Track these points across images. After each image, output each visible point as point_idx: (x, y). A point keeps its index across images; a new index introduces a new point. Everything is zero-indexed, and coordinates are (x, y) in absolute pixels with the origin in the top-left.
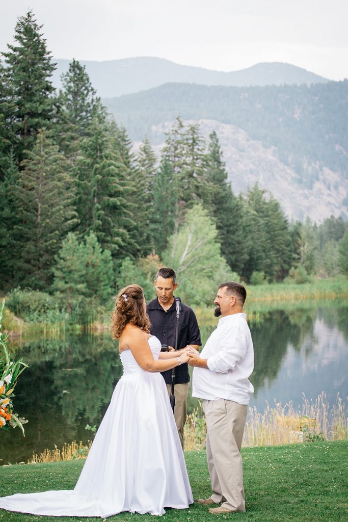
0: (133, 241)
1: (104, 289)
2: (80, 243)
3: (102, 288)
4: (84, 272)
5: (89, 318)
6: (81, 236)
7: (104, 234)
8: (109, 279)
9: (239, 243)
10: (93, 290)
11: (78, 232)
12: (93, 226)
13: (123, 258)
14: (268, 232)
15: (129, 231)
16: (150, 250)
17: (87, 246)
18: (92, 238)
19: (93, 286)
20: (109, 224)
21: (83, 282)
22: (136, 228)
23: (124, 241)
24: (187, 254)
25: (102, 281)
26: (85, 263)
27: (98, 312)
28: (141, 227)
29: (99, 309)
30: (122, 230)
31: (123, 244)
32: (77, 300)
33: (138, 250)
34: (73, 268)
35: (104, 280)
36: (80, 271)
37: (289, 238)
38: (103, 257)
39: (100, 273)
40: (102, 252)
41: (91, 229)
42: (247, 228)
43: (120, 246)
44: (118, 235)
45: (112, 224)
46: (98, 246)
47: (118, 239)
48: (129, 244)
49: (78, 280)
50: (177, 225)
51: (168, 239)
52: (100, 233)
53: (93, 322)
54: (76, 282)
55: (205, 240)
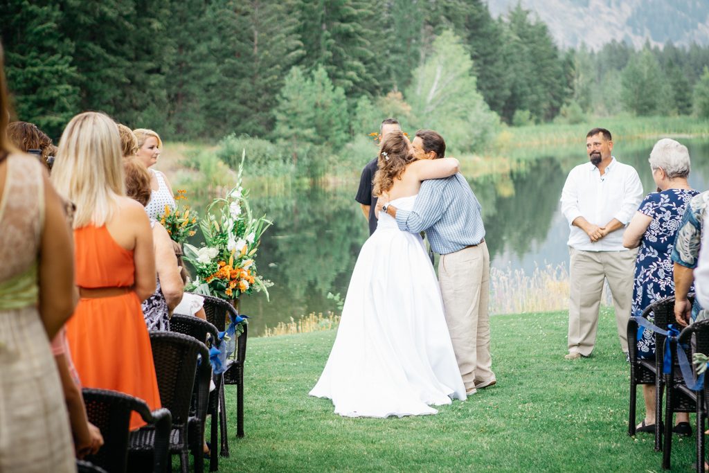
0: (370, 76)
1: (337, 135)
2: (306, 80)
3: (335, 133)
4: (312, 115)
5: (320, 170)
6: (307, 70)
7: (334, 68)
8: (343, 122)
9: (499, 75)
10: (323, 136)
11: (303, 66)
12: (322, 59)
13: (359, 97)
14: (534, 62)
15: (365, 63)
16: (391, 86)
17: (316, 82)
18: (321, 74)
19: (323, 131)
20: (341, 55)
21: (310, 127)
22: (373, 60)
23: (359, 75)
24: (436, 91)
25: (334, 125)
26: (313, 104)
27: (330, 163)
28: (380, 58)
29: (331, 158)
30: (357, 63)
31: (358, 80)
32: (305, 148)
33: (377, 87)
34: (299, 109)
35: (337, 124)
36: (307, 113)
37: (560, 68)
38: (334, 96)
39: (330, 116)
40: (333, 90)
41: (319, 62)
42: (509, 58)
43: (355, 82)
44: (352, 68)
45: (345, 56)
46: (328, 82)
47: (352, 74)
48: (366, 79)
49: (306, 124)
50: (422, 55)
51: (413, 72)
52: (330, 67)
53: (324, 174)
54: (304, 127)
55: (458, 73)
